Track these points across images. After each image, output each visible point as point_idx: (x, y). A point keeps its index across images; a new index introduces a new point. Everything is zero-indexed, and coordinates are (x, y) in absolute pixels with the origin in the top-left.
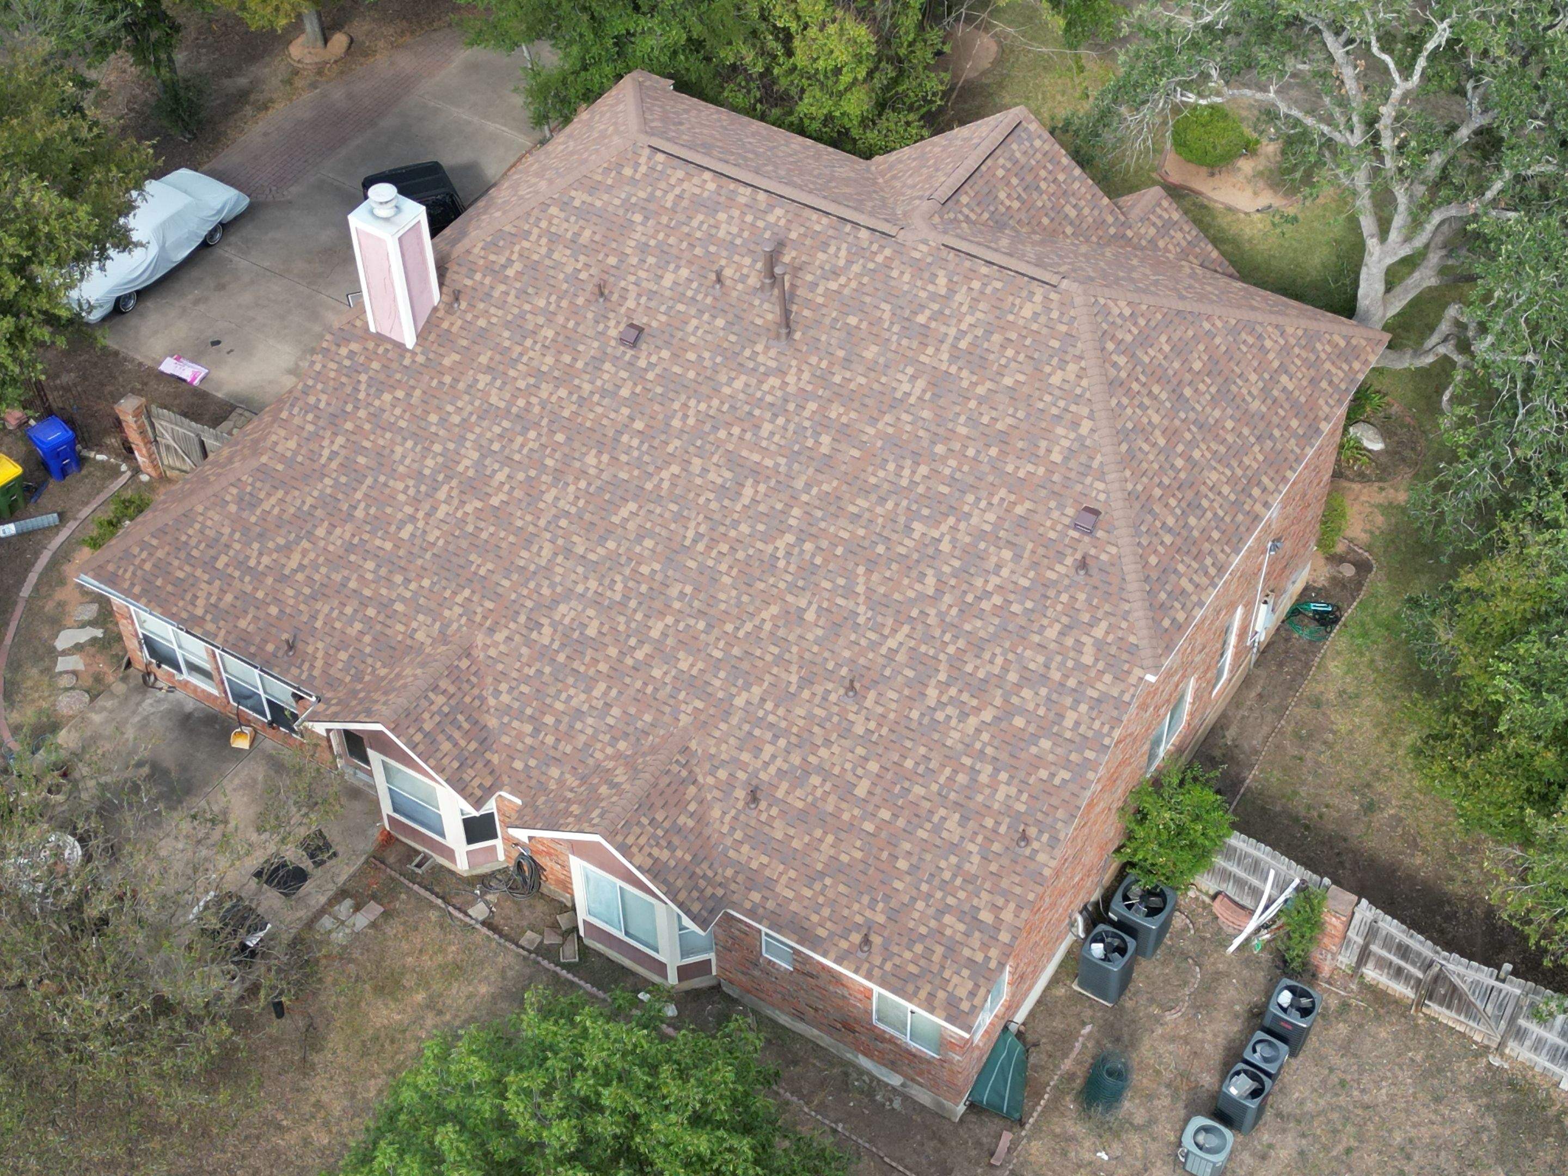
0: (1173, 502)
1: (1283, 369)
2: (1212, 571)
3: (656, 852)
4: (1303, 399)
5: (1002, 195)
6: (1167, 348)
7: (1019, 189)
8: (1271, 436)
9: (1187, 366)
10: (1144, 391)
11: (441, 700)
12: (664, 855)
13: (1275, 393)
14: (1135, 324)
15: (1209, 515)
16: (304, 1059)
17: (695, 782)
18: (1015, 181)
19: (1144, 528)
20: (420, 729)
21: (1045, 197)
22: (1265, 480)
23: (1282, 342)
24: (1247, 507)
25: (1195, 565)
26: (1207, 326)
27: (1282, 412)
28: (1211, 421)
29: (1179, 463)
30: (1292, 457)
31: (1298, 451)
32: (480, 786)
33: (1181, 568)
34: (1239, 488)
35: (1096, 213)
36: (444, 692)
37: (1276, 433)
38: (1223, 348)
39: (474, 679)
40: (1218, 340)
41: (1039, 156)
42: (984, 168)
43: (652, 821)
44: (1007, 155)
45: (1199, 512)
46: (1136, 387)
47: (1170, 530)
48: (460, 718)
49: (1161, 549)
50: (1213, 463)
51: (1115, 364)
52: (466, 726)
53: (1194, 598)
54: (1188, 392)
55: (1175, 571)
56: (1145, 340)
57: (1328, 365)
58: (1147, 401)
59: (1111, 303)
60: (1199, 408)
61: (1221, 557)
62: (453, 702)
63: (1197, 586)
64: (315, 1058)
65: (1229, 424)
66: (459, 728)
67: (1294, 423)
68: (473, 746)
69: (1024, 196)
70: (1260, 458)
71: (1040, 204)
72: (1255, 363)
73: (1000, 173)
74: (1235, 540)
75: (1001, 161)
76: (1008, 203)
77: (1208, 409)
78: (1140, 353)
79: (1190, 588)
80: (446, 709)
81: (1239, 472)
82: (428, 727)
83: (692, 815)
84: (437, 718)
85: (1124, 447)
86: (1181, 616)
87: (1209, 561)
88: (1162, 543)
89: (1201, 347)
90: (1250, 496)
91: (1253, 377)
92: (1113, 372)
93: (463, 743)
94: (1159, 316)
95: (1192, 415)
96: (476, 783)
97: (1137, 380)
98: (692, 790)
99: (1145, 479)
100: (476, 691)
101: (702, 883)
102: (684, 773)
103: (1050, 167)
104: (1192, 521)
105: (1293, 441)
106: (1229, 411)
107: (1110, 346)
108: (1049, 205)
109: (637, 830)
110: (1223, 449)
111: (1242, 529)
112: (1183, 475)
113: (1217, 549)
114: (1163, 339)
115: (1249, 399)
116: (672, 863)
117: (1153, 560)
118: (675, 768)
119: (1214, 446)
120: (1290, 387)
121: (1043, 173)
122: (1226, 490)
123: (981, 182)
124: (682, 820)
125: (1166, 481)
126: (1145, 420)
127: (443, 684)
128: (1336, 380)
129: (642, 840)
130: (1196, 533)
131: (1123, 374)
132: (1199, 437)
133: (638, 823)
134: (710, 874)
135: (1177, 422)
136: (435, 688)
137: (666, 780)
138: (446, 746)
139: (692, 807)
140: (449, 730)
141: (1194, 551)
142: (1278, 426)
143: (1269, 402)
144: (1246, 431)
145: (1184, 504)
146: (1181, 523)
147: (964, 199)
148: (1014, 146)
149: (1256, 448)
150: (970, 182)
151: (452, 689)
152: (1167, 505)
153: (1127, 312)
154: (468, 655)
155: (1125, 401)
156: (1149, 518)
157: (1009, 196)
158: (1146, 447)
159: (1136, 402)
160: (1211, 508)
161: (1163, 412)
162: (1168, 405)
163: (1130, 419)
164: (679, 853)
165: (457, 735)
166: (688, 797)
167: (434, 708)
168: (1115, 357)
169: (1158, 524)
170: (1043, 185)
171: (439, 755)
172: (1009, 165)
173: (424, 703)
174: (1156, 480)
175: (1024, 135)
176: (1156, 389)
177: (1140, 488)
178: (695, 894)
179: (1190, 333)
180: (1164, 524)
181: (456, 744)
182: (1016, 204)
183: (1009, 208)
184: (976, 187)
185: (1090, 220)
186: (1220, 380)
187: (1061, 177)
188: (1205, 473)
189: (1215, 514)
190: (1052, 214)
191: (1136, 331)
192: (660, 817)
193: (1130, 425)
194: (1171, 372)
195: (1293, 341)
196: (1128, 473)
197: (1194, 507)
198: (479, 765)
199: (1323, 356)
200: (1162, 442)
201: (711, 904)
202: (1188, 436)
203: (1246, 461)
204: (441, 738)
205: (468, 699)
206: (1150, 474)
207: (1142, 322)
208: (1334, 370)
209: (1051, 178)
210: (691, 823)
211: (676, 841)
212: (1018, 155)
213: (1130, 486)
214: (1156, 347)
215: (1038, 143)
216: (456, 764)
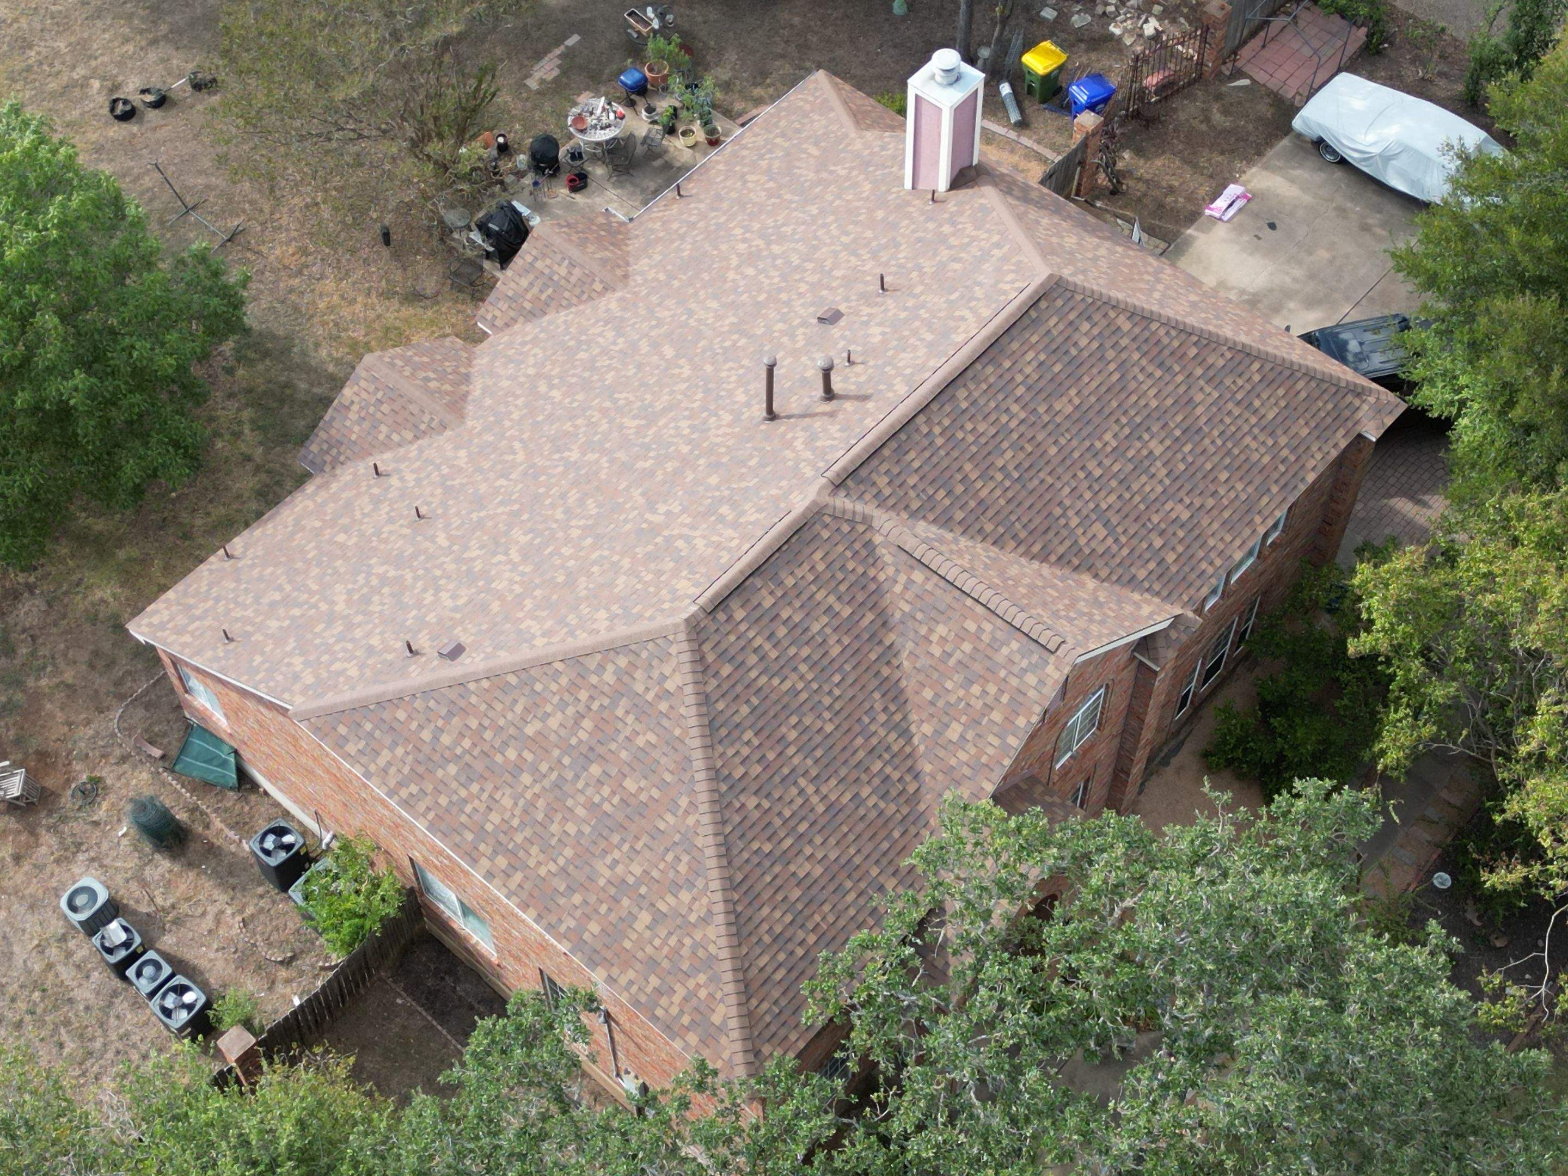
0: (467, 743)
1: (659, 918)
2: (404, 793)
3: (355, 408)
4: (627, 944)
5: (941, 630)
6: (640, 741)
7: (958, 655)
8: (571, 890)
9: (626, 770)
10: (581, 708)
11: (563, 271)
12: (353, 416)
13: (626, 902)
14: (658, 697)
15: (463, 793)
16: (396, 293)
17: (416, 438)
18: (967, 647)
19: (432, 704)
20: (536, 259)
21: (961, 693)
22: (518, 877)
23: (693, 918)
24: (482, 847)
25: (406, 770)
26: (684, 802)
27: (603, 909)
28: (570, 802)
29: (512, 754)
30: (553, 919)
31: (562, 929)
32: (495, 317)
33: (400, 751)
34: (502, 838)
35: (967, 771)
36: (570, 273)
37: (577, 899)
38: (662, 826)
39: (585, 297)
40: (670, 818)
41: (1014, 682)
42: (969, 602)
43: (380, 402)
44: (999, 634)
45: (463, 779)
46: (583, 695)
47: (436, 738)
48: (550, 291)
49: (414, 725)
50: (522, 802)
51: (601, 667)
52: (543, 297)
53: (372, 768)
54: (595, 770)
55: (395, 744)
56: (641, 710)
57: (681, 992)
58: (570, 711)
59: (674, 662)
60: (580, 785)
61: (422, 807)
62: (563, 282)
63: (385, 770)
64: (395, 302)
65: (571, 828)
66: (541, 291)
67: (594, 927)
68: (528, 305)
69: (952, 662)
70: (543, 871)
71: (949, 685)
72: (655, 874)
73: (971, 626)
74: (443, 827)
75: (988, 627)
76: (934, 638)
77: (582, 799)
78: (624, 703)
79: (382, 761)
80: (556, 278)
81: (519, 838)
82: (539, 265)
83: (388, 437)
84: (547, 271)
85: (512, 679)
86: (351, 748)
87: (414, 789)
88: (421, 727)
89: (655, 793)
90: (495, 852)
91: (637, 870)
92: (592, 663)
93: (529, 296)
94: (677, 732)
95: (570, 775)
96: (497, 313)
97: (592, 698)
98: (409, 435)
99: (483, 707)
100: (574, 300)
101: (334, 452)
102: (423, 427)
103: (1005, 699)
104: (452, 769)
105: (572, 923)
106: (587, 830)
107: (622, 661)
108: (953, 700)
109: (372, 388)
110: (540, 817)
111: (458, 839)
112: (499, 758)
113: (428, 801)
114: (652, 738)
115: (608, 860)
116: (348, 423)
117: (401, 715)
118: (426, 418)
119: (541, 803)
120: (639, 926)
121: (992, 689)
122: (495, 818)
123: (948, 598)
124: (384, 428)
125: (488, 735)
126: (549, 709)
127: (577, 272)
128: (664, 1001)
129: (364, 395)
130: (440, 773)
131: (594, 679)
132: (547, 783)
133: (377, 389)
134: (342, 458)
135: (556, 753)
136: (572, 265)
137: (416, 411)
138: (524, 283)
139: (395, 437)
140: (539, 283)
141: (420, 770)
142: (585, 902)
143: (612, 891)
144: (568, 852)
145: (467, 758)
146: (447, 754)
147: (918, 576)
148: (1015, 645)
149: (553, 867)
150: (942, 583)
151: (573, 279)
152: (462, 735)
153: (670, 685)
154: (606, 289)
155: (564, 681)
156: (443, 712)
157: (943, 639)
158: (519, 708)
159: (566, 697)
160: (472, 797)
161: (563, 732)
162: (574, 741)
163: (546, 688)
164: (356, 429)
165: (535, 290)
166: (403, 432)
167: (556, 267)
168: (610, 668)
169: (440, 723)
170: (976, 689)
171: (517, 278)
172: (986, 638)
173: (558, 257)
174: (486, 722)
175: (1035, 658)
176: (587, 724)
177: (473, 700)
178: (325, 447)
179: (668, 777)
180: (442, 731)
181: (526, 290)
182: (936, 651)
183: (926, 638)
184: (939, 592)
185: (953, 762)
186: (620, 817)
187: (996, 716)
188: (508, 791)
189: (465, 801)
190: (941, 704)
191: (650, 696)
192: (385, 408)
193: (538, 687)
194: (613, 746)
195: (698, 936)
196: (485, 684)
197: (469, 775)
198: (512, 314)
199: (691, 984)
200: (530, 730)
201: (318, 461)
202: (544, 767)
203: (534, 850)
204: (531, 277)
205: (567, 294)
206: (491, 714)
207: (663, 706)
208: (677, 999)
209: (989, 700)
210: (381, 437)
211: (366, 425)
212: (1005, 651)
213: (472, 686)
214: (638, 727)
215: (1031, 679)
216: (510, 293)
